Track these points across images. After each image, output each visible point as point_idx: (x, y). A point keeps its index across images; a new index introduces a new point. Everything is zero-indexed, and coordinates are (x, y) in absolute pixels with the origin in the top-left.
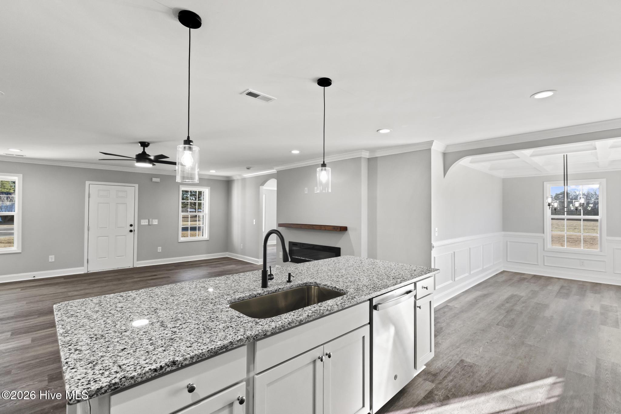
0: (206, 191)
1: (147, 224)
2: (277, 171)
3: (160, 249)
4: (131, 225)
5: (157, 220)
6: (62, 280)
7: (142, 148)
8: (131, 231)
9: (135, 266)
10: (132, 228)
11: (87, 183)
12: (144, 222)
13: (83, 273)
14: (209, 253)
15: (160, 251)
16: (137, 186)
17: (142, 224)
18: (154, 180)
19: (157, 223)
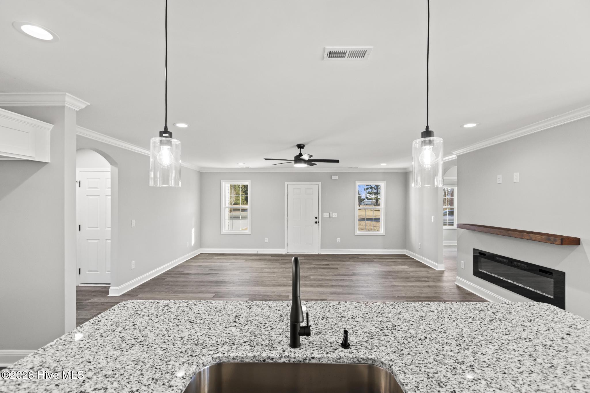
0: (382, 185)
1: (329, 217)
2: (458, 156)
3: (339, 240)
4: (316, 218)
5: (336, 214)
6: (270, 257)
7: (299, 150)
8: (316, 223)
9: (319, 253)
10: (317, 220)
11: (286, 183)
12: (326, 215)
13: (284, 253)
14: (386, 249)
15: (339, 242)
16: (320, 183)
17: (324, 217)
18: (334, 177)
19: (336, 217)
